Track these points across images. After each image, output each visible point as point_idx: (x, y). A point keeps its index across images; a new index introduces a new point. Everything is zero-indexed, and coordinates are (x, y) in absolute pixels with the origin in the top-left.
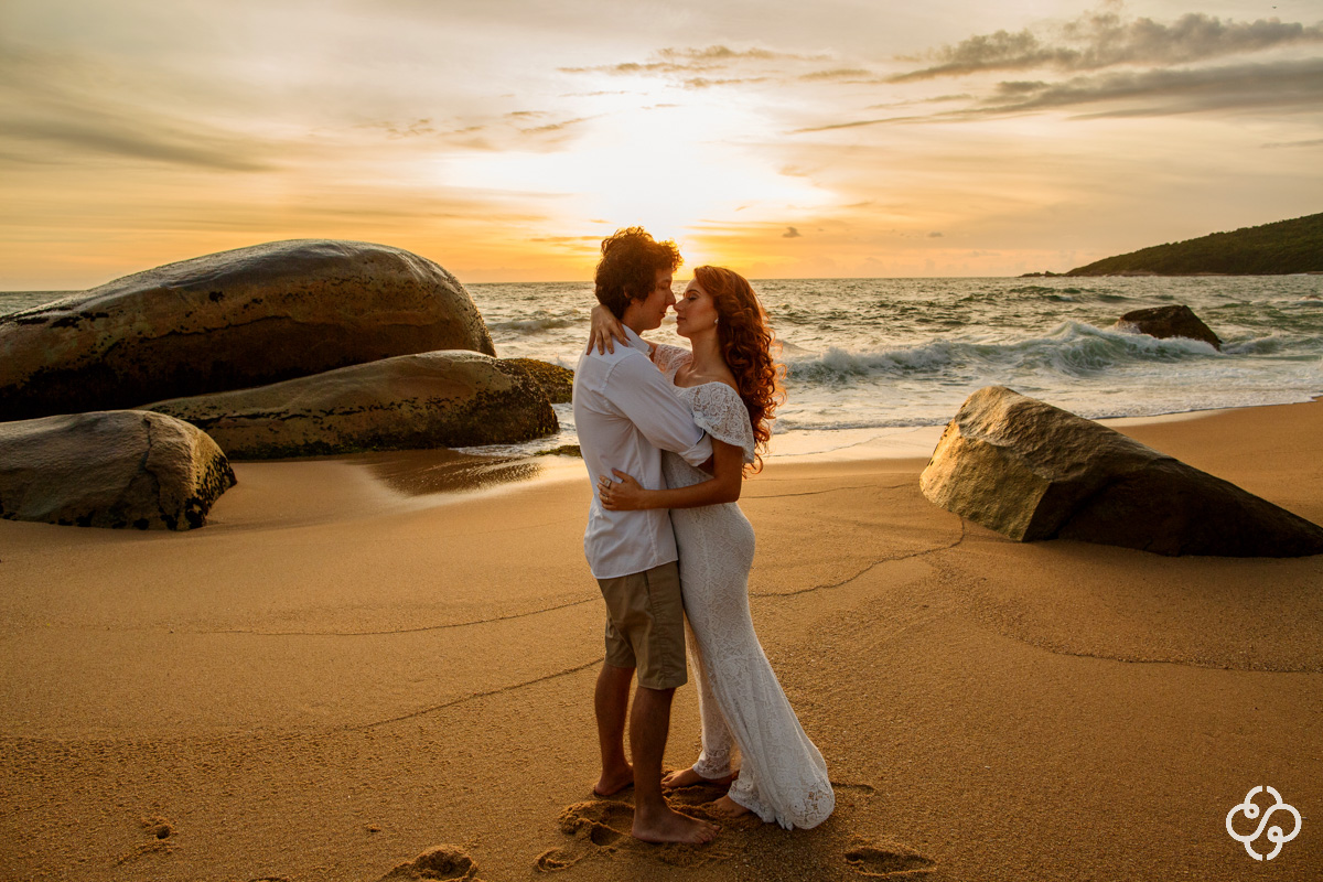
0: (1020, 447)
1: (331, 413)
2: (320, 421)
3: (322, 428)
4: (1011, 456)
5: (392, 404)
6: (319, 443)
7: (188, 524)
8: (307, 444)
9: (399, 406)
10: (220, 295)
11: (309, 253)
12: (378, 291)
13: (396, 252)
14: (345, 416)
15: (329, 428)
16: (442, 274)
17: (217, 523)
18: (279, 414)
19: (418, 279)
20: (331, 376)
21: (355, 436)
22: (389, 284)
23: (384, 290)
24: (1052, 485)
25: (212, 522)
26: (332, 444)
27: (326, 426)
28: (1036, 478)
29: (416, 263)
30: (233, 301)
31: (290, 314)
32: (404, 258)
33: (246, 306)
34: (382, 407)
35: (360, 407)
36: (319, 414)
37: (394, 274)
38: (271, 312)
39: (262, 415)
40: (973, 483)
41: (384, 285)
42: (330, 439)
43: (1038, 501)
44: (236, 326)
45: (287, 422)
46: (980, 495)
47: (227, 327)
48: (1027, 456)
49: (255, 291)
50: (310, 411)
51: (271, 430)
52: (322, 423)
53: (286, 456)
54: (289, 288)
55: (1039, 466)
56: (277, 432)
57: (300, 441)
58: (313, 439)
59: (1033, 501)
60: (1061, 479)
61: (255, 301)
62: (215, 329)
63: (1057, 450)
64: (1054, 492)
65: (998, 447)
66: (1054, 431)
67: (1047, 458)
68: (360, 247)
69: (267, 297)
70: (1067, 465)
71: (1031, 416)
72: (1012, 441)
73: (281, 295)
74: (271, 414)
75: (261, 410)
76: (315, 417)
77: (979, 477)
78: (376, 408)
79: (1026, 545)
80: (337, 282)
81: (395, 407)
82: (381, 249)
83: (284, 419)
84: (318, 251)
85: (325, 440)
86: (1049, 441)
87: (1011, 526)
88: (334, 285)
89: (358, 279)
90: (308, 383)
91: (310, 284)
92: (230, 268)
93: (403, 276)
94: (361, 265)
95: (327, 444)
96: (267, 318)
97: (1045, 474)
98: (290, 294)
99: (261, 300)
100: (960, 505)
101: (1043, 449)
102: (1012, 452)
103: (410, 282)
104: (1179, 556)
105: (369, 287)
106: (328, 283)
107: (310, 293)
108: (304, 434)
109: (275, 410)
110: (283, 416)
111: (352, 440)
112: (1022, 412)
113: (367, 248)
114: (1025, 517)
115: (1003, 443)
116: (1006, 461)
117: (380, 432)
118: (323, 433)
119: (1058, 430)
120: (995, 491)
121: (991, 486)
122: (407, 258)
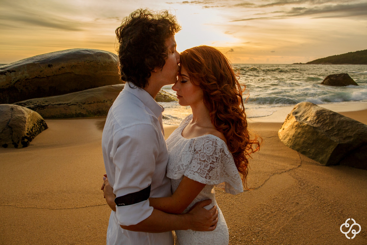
0: (323, 127)
1: (84, 104)
2: (81, 106)
3: (81, 109)
4: (319, 131)
5: (104, 101)
6: (80, 113)
7: (22, 146)
8: (76, 114)
9: (106, 102)
10: (52, 65)
11: (80, 52)
12: (102, 65)
13: (108, 53)
14: (89, 105)
15: (84, 108)
17: (33, 145)
18: (67, 104)
19: (114, 61)
20: (85, 92)
21: (92, 111)
22: (105, 63)
23: (104, 65)
24: (339, 145)
25: (31, 145)
26: (84, 113)
27: (82, 108)
28: (331, 141)
29: (114, 56)
30: (56, 67)
31: (74, 72)
32: (110, 55)
33: (60, 69)
34: (101, 102)
35: (94, 102)
36: (81, 104)
37: (108, 60)
38: (68, 71)
39: (62, 104)
40: (302, 140)
41: (104, 63)
42: (84, 112)
43: (333, 150)
44: (56, 75)
45: (70, 106)
46: (306, 145)
47: (54, 76)
48: (327, 131)
49: (63, 64)
50: (78, 103)
51: (65, 109)
52: (81, 107)
53: (69, 117)
54: (73, 63)
55: (332, 136)
56: (67, 110)
57: (74, 112)
58: (78, 112)
59: (330, 150)
60: (343, 142)
61: (62, 67)
62: (50, 76)
63: (339, 130)
64: (339, 148)
65: (314, 127)
66: (337, 122)
67: (335, 133)
68: (96, 51)
69: (66, 66)
70: (344, 136)
71: (326, 115)
72: (319, 125)
73: (71, 66)
74: (65, 104)
75: (62, 102)
76: (79, 105)
77: (305, 138)
78: (99, 102)
79: (327, 167)
80: (89, 62)
81: (105, 102)
82: (103, 52)
83: (69, 106)
84: (83, 52)
85: (82, 112)
86: (336, 126)
87: (320, 159)
88: (88, 63)
89: (95, 61)
90: (78, 94)
91: (80, 62)
92: (55, 57)
93: (110, 60)
94: (96, 57)
95: (83, 114)
96: (67, 73)
97: (336, 140)
98: (74, 66)
99: (64, 67)
100: (297, 148)
101: (333, 129)
102: (320, 129)
103: (112, 62)
105: (99, 64)
106: (86, 62)
107: (80, 65)
108: (75, 110)
109: (67, 102)
110: (69, 104)
111: (91, 112)
112: (322, 113)
113: (99, 51)
114: (326, 156)
115: (315, 125)
116: (317, 133)
117: (100, 110)
118: (81, 110)
119: (339, 122)
120: (313, 144)
121: (311, 142)
122: (111, 55)
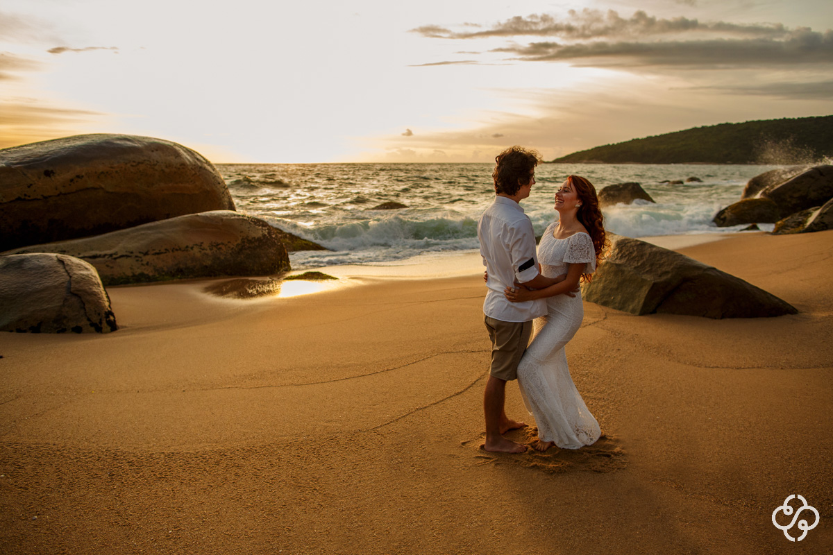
0: (629, 264)
1: (146, 254)
2: (140, 259)
3: (142, 264)
4: (625, 269)
5: (187, 247)
6: (142, 275)
8: (134, 275)
9: (192, 248)
10: (52, 172)
11: (113, 144)
12: (162, 170)
13: (172, 145)
14: (157, 256)
15: (147, 264)
16: (202, 159)
18: (111, 255)
19: (188, 163)
20: (142, 229)
21: (165, 269)
22: (169, 166)
23: (167, 170)
24: (654, 284)
26: (151, 274)
27: (144, 262)
28: (644, 281)
29: (185, 152)
30: (62, 177)
31: (103, 186)
32: (177, 148)
33: (72, 180)
34: (180, 249)
35: (166, 250)
36: (139, 255)
37: (172, 159)
38: (90, 184)
39: (100, 256)
40: (601, 285)
41: (166, 167)
42: (149, 271)
43: (647, 292)
44: (65, 194)
45: (118, 260)
46: (608, 291)
47: (59, 195)
48: (635, 268)
49: (78, 169)
50: (132, 253)
51: (108, 266)
52: (142, 261)
53: (121, 283)
54: (101, 168)
55: (643, 274)
56: (112, 268)
57: (129, 273)
58: (138, 272)
59: (644, 292)
60: (659, 280)
61: (78, 177)
62: (50, 196)
63: (652, 265)
64: (655, 288)
65: (617, 265)
66: (647, 256)
67: (647, 269)
68: (146, 140)
69: (86, 174)
70: (659, 272)
71: (631, 246)
72: (623, 261)
73: (96, 173)
74: (105, 255)
75: (98, 253)
76: (136, 257)
77: (605, 281)
78: (177, 250)
79: (642, 317)
80: (134, 164)
81: (189, 249)
82: (161, 142)
83: (115, 259)
84: (118, 142)
85: (146, 272)
86: (647, 260)
87: (631, 307)
88: (132, 166)
89: (148, 162)
90: (127, 234)
91: (115, 165)
92: (56, 153)
93: (177, 160)
94: (150, 153)
95: (148, 275)
96: (87, 189)
97: (650, 278)
98: (102, 173)
99: (83, 176)
100: (595, 297)
101: (643, 264)
102: (625, 266)
103: (183, 164)
104: (721, 319)
105: (156, 167)
106: (129, 165)
107: (117, 172)
108: (131, 269)
109: (108, 252)
110: (115, 256)
111: (163, 271)
112: (625, 244)
113: (151, 141)
114: (639, 302)
115: (618, 262)
116: (623, 272)
117: (181, 266)
118: (143, 267)
119: (650, 254)
120: (617, 289)
121: (615, 286)
122: (179, 149)
